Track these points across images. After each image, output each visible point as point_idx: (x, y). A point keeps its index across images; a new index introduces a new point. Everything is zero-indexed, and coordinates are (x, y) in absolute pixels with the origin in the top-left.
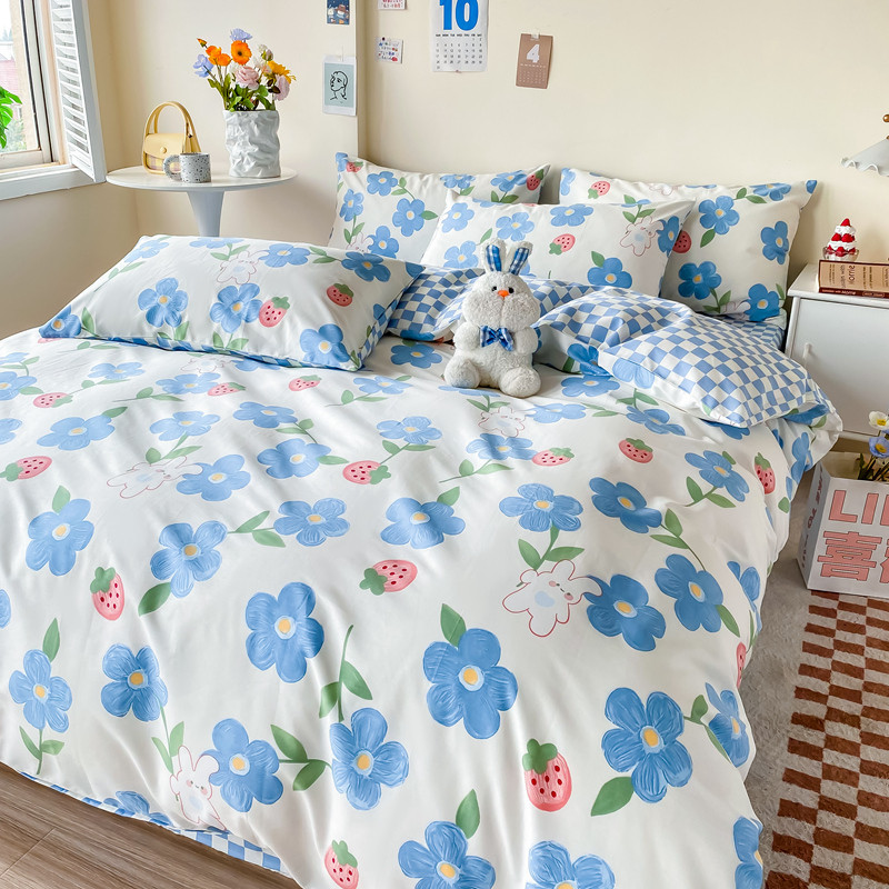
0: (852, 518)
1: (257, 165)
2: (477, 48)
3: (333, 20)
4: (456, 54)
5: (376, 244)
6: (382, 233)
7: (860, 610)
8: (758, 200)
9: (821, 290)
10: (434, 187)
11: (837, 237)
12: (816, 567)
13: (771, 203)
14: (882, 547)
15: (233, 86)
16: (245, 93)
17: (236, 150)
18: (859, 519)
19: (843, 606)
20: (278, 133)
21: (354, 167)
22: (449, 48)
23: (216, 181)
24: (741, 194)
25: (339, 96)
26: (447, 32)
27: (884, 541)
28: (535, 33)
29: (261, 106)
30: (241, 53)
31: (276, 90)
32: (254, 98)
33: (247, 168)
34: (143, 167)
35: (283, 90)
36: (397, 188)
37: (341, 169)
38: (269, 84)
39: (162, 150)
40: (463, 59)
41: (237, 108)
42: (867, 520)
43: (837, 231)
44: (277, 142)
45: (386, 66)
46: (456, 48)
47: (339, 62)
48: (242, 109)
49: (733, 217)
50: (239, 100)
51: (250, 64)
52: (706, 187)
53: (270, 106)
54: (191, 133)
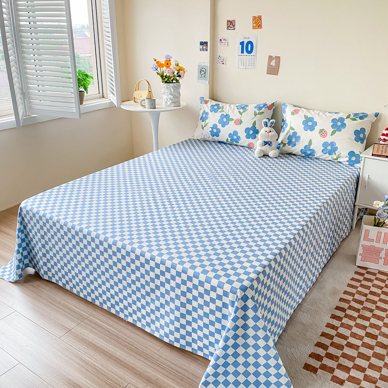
0: (372, 240)
1: (172, 102)
2: (253, 60)
3: (202, 50)
4: (245, 62)
5: (212, 130)
6: (215, 126)
7: (374, 274)
8: (354, 120)
9: (373, 155)
10: (234, 109)
11: (383, 135)
12: (359, 258)
13: (359, 121)
14: (383, 252)
15: (165, 75)
16: (169, 77)
17: (165, 97)
18: (375, 241)
19: (368, 273)
20: (180, 91)
21: (206, 102)
22: (243, 60)
23: (158, 108)
24: (348, 117)
25: (203, 77)
26: (242, 54)
27: (384, 250)
28: (274, 56)
29: (174, 81)
30: (168, 64)
31: (179, 76)
32: (172, 79)
33: (169, 103)
34: (133, 101)
35: (182, 75)
36: (221, 110)
37: (201, 103)
38: (177, 74)
39: (140, 96)
40: (250, 64)
41: (166, 82)
42: (378, 241)
43: (383, 132)
44: (180, 95)
45: (220, 65)
46: (245, 60)
47: (203, 64)
48: (168, 83)
49: (344, 125)
50: (166, 80)
51: (171, 67)
52: (336, 113)
53: (177, 81)
54: (150, 90)
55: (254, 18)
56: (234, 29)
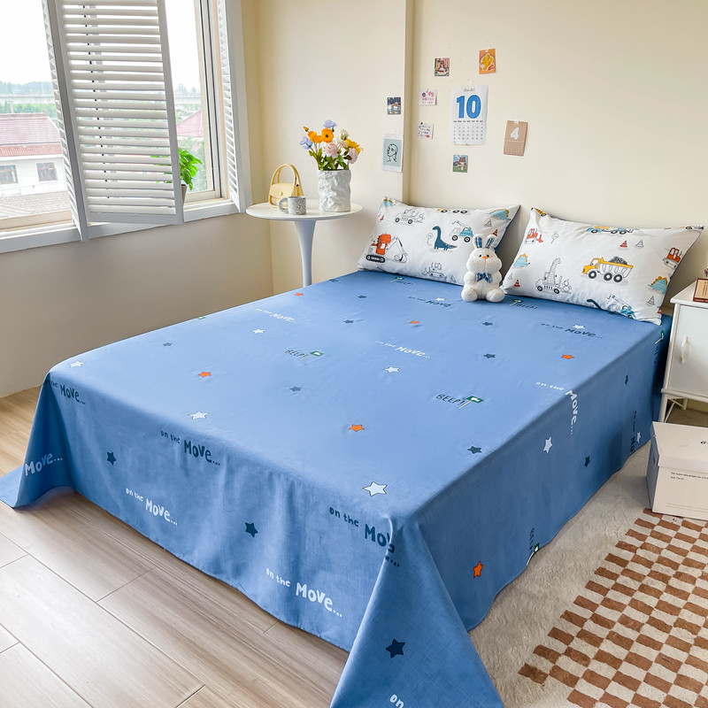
1: (335, 204)
2: (479, 129)
3: (391, 112)
4: (466, 133)
9: (694, 300)
15: (323, 156)
16: (331, 160)
17: (323, 194)
20: (350, 184)
22: (462, 129)
25: (392, 160)
26: (460, 119)
28: (516, 121)
29: (340, 167)
30: (328, 135)
31: (349, 158)
32: (336, 163)
33: (329, 205)
34: (269, 203)
35: (353, 157)
38: (345, 153)
39: (280, 194)
40: (470, 137)
41: (325, 169)
44: (349, 190)
45: (423, 140)
46: (466, 129)
47: (393, 138)
48: (329, 170)
50: (327, 164)
51: (334, 141)
53: (346, 167)
54: (298, 183)
55: (482, 54)
56: (448, 74)
